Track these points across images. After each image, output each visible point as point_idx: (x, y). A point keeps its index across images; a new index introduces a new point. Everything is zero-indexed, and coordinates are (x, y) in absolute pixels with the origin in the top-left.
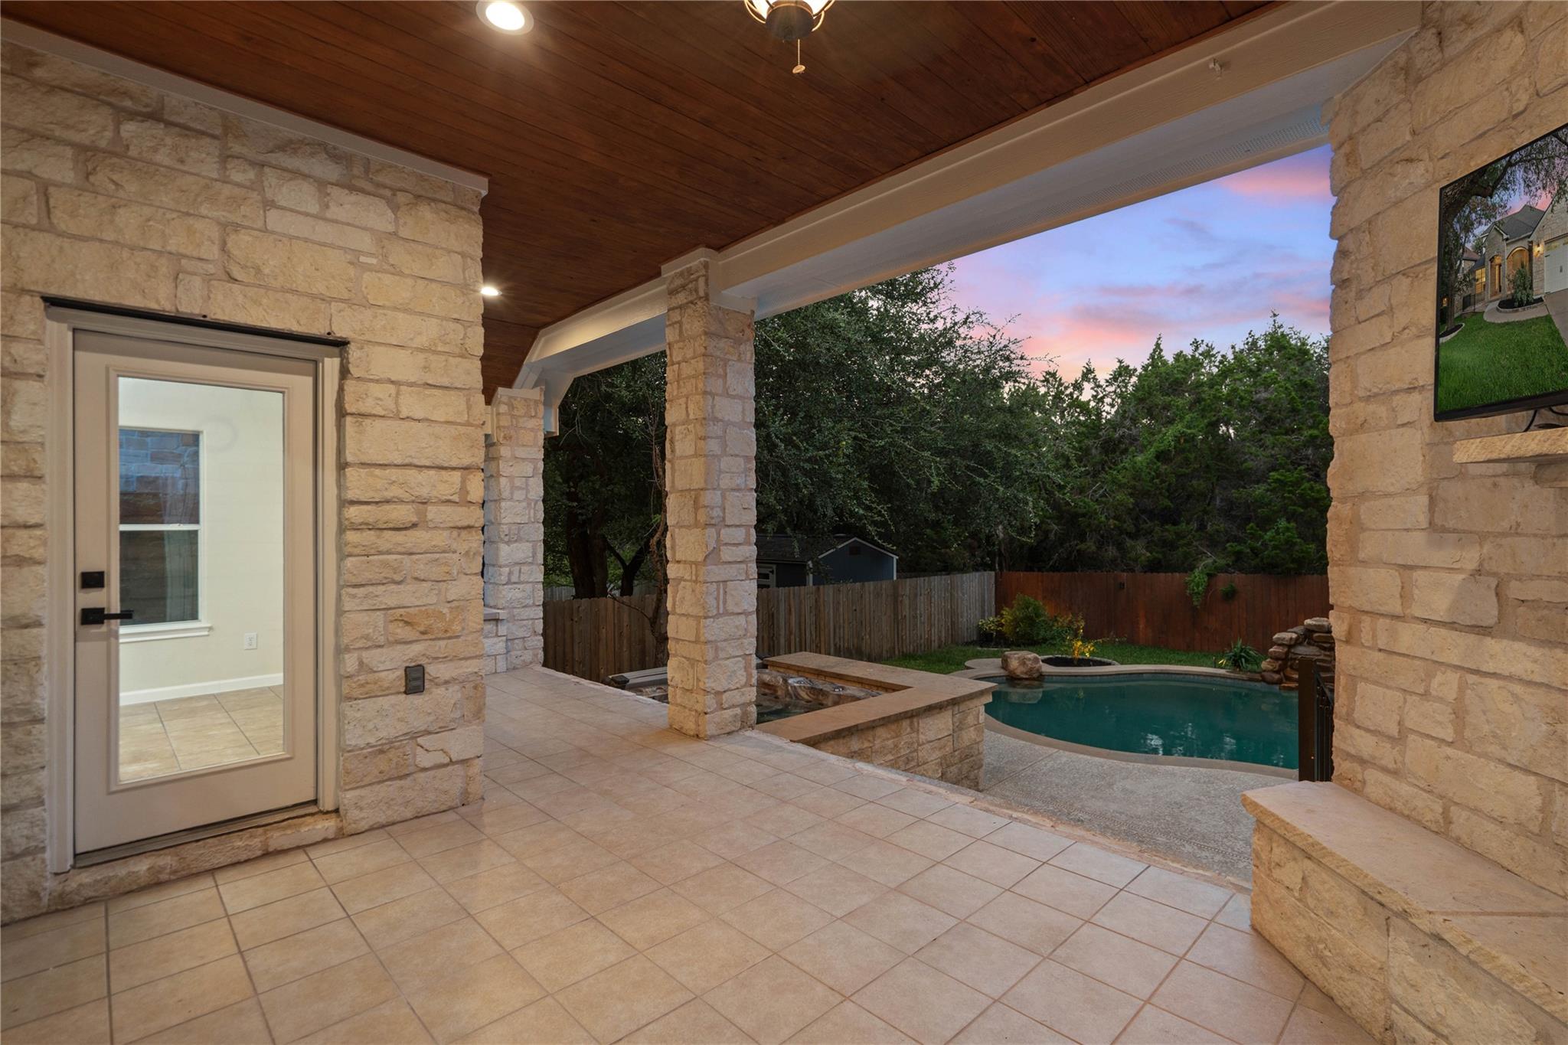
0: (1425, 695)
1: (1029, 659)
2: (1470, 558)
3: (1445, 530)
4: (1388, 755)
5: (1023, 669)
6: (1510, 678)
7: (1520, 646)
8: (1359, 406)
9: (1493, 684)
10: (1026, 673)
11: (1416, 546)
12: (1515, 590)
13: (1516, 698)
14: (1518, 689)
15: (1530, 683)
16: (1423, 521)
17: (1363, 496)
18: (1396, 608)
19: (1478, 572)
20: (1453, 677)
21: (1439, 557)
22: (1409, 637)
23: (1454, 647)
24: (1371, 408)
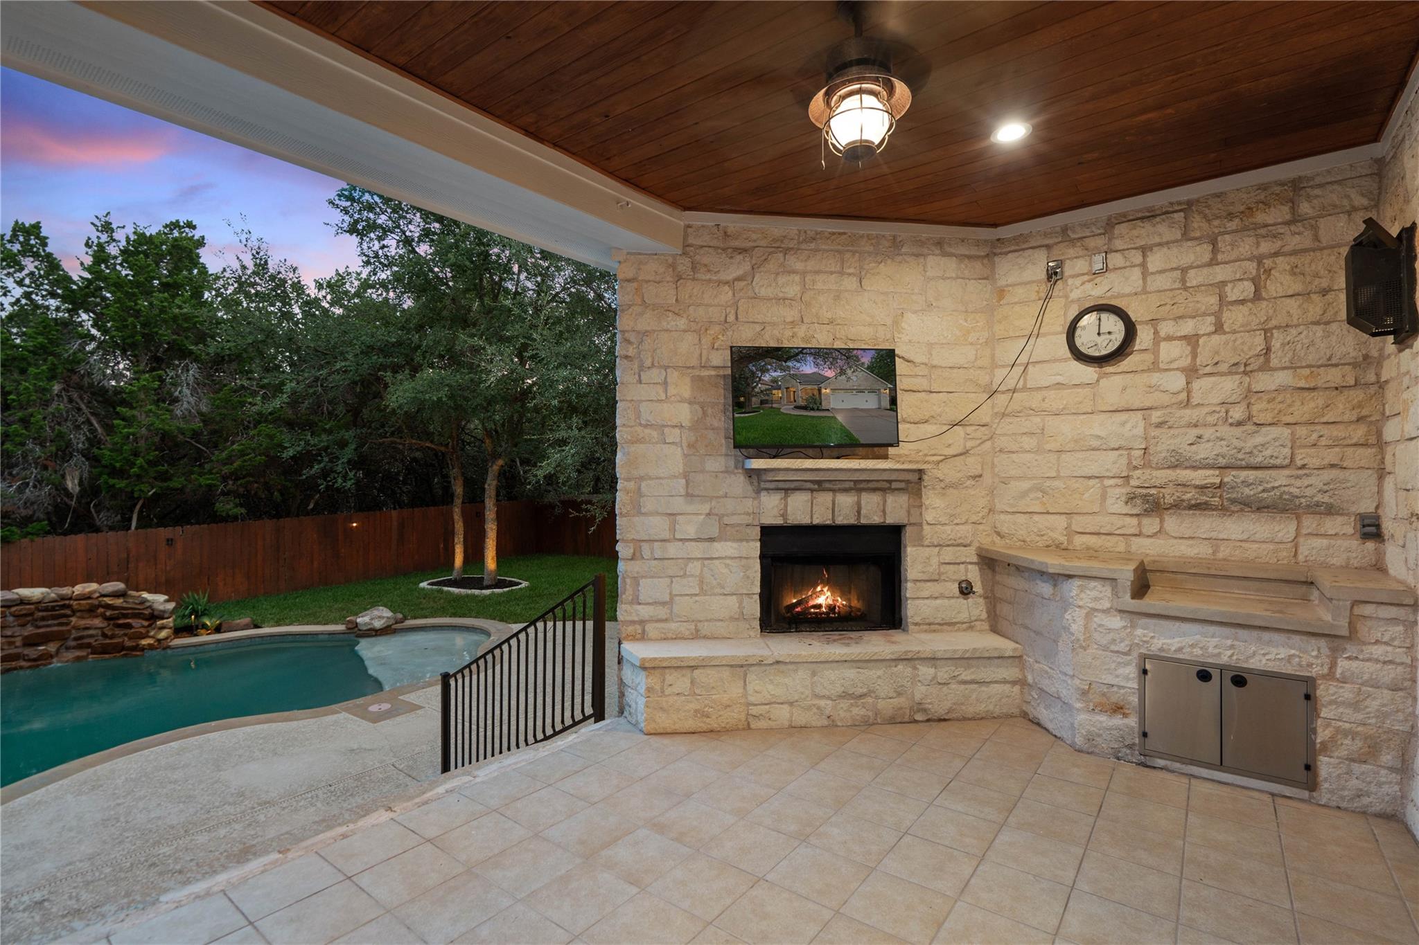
0: (684, 576)
2: (706, 508)
3: (692, 496)
4: (662, 612)
6: (726, 558)
7: (729, 544)
8: (639, 429)
9: (716, 562)
11: (679, 504)
12: (726, 520)
13: (727, 566)
14: (728, 561)
15: (732, 558)
16: (683, 492)
17: (641, 478)
18: (666, 535)
19: (708, 514)
20: (698, 564)
21: (690, 509)
22: (673, 550)
23: (696, 550)
24: (647, 431)
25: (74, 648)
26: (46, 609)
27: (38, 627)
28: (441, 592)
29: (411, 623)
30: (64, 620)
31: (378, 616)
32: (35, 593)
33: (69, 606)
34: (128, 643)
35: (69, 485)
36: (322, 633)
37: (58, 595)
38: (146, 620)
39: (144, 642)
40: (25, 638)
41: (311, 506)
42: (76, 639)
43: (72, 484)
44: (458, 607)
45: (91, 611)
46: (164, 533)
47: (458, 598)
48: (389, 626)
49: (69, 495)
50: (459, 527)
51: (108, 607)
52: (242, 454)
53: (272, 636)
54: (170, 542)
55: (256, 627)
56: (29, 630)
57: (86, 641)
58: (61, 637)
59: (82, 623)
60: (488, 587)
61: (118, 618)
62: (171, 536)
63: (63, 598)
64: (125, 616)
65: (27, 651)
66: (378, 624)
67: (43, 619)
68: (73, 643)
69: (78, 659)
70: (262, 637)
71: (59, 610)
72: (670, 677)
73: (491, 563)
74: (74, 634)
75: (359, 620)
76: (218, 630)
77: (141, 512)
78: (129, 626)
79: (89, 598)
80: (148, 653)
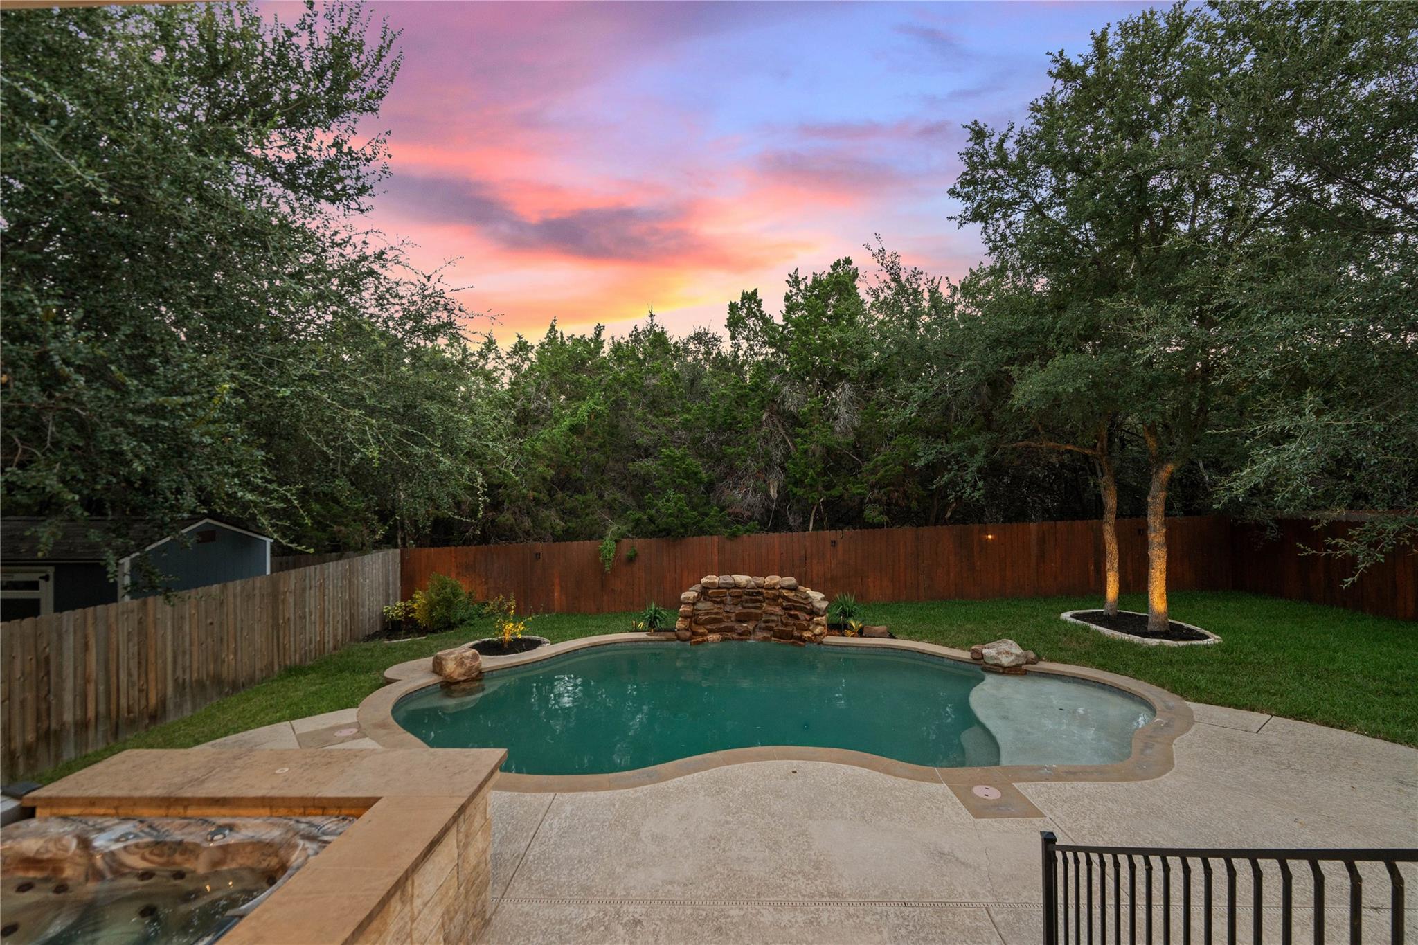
1: (468, 657)
5: (461, 670)
10: (464, 675)
25: (764, 629)
26: (748, 594)
27: (744, 608)
28: (1087, 630)
29: (1045, 666)
30: (758, 604)
31: (1005, 651)
32: (742, 579)
33: (761, 594)
34: (796, 633)
35: (772, 493)
36: (947, 658)
37: (756, 584)
38: (808, 614)
39: (806, 634)
40: (737, 615)
41: (948, 515)
42: (766, 622)
43: (773, 492)
44: (1109, 657)
45: (774, 600)
46: (829, 535)
47: (1110, 643)
48: (1020, 665)
49: (772, 501)
50: (1112, 548)
51: (785, 598)
52: (885, 463)
53: (902, 650)
54: (834, 543)
55: (892, 637)
56: (739, 609)
57: (770, 624)
58: (756, 617)
59: (770, 609)
60: (1154, 635)
61: (791, 609)
62: (833, 539)
63: (759, 586)
64: (795, 608)
65: (737, 626)
66: (1006, 661)
67: (747, 601)
68: (763, 625)
69: (765, 639)
70: (894, 649)
71: (754, 595)
73: (1158, 600)
74: (765, 617)
75: (985, 651)
76: (861, 633)
77: (815, 516)
78: (796, 617)
79: (774, 588)
80: (808, 645)
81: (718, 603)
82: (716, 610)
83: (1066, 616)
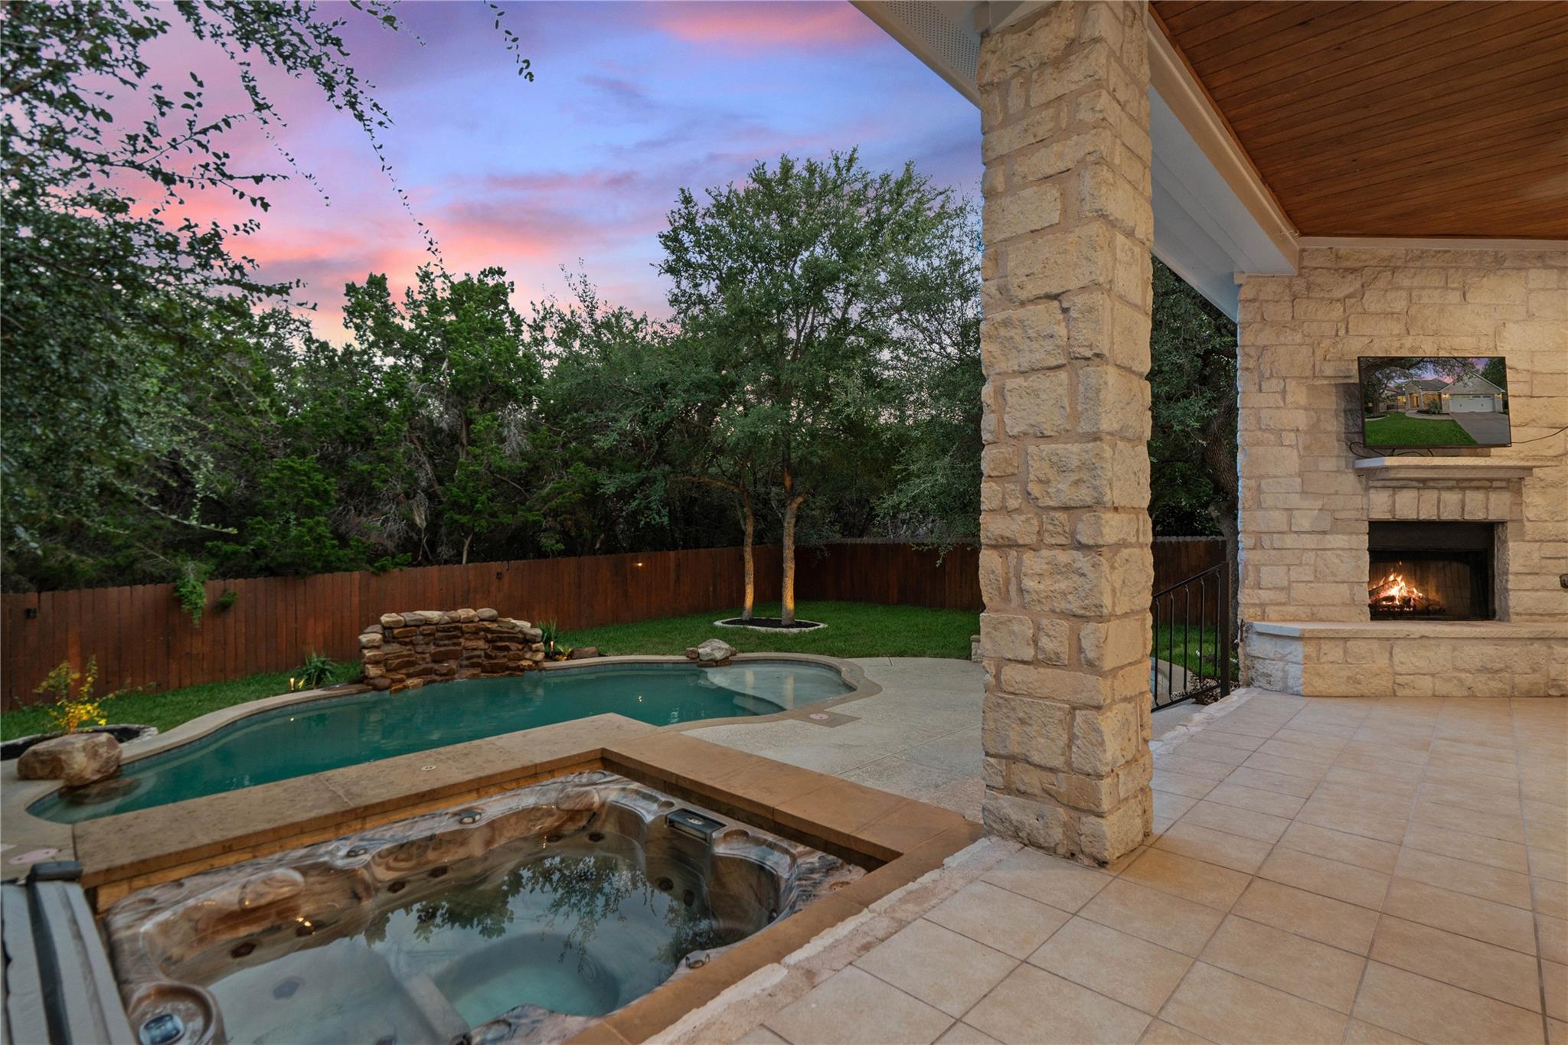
0: (1301, 564)
1: (103, 744)
2: (1319, 504)
3: (1307, 493)
5: (94, 765)
6: (1338, 549)
7: (1340, 536)
8: (1259, 433)
9: (1329, 553)
10: (99, 771)
11: (1295, 500)
12: (1337, 515)
13: (1338, 556)
14: (1340, 552)
15: (1343, 549)
16: (1299, 489)
17: (1261, 477)
18: (1286, 528)
19: (1320, 510)
20: (1312, 554)
21: (1305, 504)
22: (1290, 541)
23: (1310, 541)
24: (1266, 435)
25: (467, 666)
26: (444, 631)
27: (438, 646)
28: (747, 630)
29: (741, 656)
30: (455, 641)
31: (714, 648)
32: (434, 615)
33: (460, 629)
34: (512, 664)
35: (418, 521)
36: (667, 662)
37: (451, 618)
38: (520, 643)
39: (525, 663)
40: (432, 655)
41: (598, 546)
42: (468, 658)
43: (420, 520)
45: (475, 633)
46: (495, 566)
47: (766, 636)
48: (727, 658)
49: (418, 531)
50: (750, 567)
51: (488, 630)
53: (613, 664)
54: (499, 575)
55: (600, 655)
56: (432, 649)
57: (475, 660)
58: (454, 655)
59: (470, 644)
60: (787, 626)
61: (495, 641)
62: (499, 570)
63: (453, 621)
64: (502, 639)
65: (436, 666)
66: (719, 655)
67: (442, 639)
68: (465, 663)
69: (474, 676)
70: (604, 664)
71: (453, 630)
72: (1326, 647)
73: (789, 602)
74: (465, 654)
75: (700, 651)
76: (571, 656)
77: (471, 546)
78: (507, 648)
79: (472, 622)
80: (528, 674)
81: (406, 644)
82: (405, 653)
83: (718, 623)
